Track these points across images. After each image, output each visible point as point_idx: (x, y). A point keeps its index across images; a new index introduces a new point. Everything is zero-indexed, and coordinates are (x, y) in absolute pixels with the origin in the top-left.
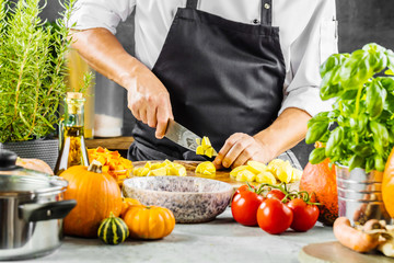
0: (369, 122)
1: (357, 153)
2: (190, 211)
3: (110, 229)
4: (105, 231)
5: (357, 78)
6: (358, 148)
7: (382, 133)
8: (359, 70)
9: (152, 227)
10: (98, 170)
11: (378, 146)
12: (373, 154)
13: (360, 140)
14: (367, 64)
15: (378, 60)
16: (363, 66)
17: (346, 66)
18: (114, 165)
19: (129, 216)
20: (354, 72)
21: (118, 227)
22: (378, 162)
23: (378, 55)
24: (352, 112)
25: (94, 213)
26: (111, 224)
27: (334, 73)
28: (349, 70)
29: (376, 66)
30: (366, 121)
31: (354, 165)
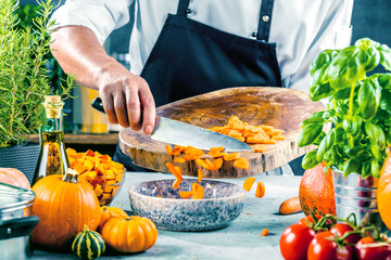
0: (363, 123)
1: (352, 157)
2: (201, 218)
3: (84, 244)
4: (79, 245)
5: (347, 77)
6: (353, 152)
7: (378, 136)
8: (348, 69)
9: (130, 240)
10: (73, 180)
11: (375, 150)
12: (370, 158)
13: (356, 143)
14: (358, 61)
15: (370, 57)
16: (352, 64)
17: (335, 65)
18: (102, 170)
19: (106, 229)
20: (343, 71)
21: (92, 241)
22: (374, 166)
23: (370, 51)
24: (346, 113)
25: (68, 226)
26: (85, 238)
27: (323, 72)
28: (338, 68)
29: (368, 63)
30: (360, 123)
31: (349, 170)
